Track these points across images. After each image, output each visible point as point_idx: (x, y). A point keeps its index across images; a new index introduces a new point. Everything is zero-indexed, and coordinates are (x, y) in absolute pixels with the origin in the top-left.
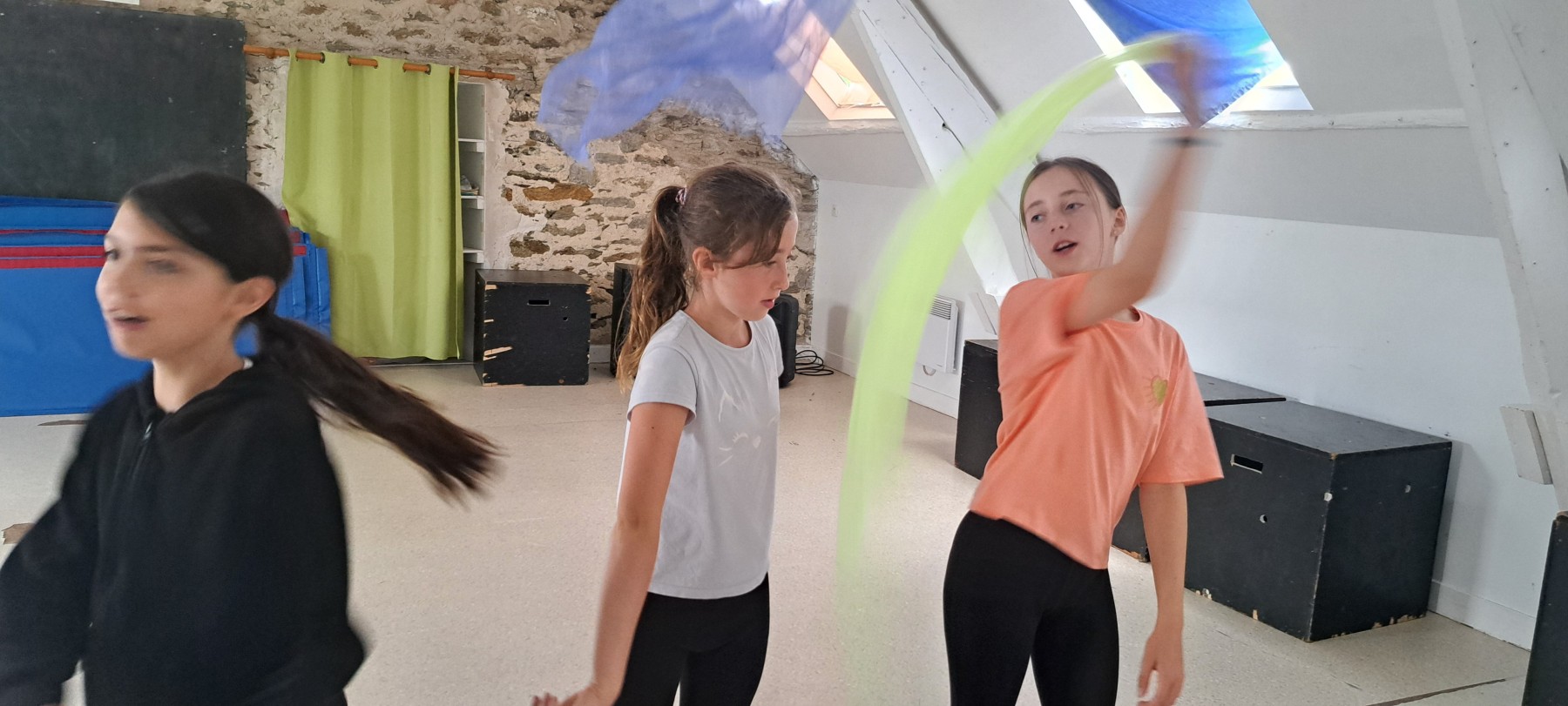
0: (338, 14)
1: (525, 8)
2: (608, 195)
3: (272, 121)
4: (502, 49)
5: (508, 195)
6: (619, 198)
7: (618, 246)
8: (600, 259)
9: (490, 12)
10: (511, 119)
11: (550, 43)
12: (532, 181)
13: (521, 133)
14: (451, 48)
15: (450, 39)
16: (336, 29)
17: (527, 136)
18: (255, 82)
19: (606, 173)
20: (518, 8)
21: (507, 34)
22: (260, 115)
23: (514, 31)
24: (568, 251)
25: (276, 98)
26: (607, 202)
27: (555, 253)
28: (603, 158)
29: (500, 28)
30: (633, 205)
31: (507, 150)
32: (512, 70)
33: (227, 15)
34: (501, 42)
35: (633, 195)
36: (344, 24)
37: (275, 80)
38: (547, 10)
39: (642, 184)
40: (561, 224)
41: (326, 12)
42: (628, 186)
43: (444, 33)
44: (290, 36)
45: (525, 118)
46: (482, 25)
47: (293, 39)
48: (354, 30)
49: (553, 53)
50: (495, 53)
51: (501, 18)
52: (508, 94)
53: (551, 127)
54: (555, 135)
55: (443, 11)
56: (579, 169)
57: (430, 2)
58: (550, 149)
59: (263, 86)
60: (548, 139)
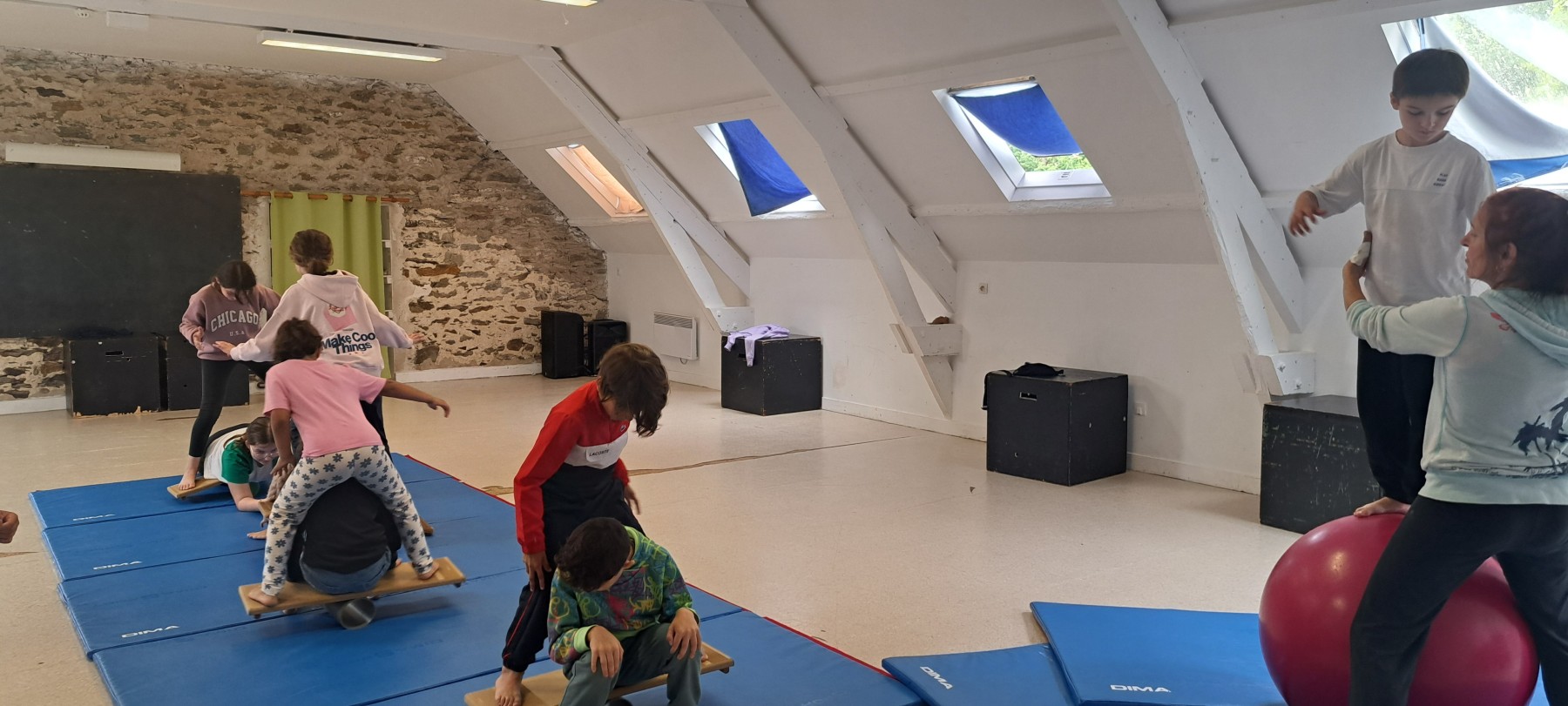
0: (296, 168)
1: (412, 157)
2: (470, 270)
3: (257, 236)
4: (399, 183)
5: (406, 273)
6: (477, 272)
7: (479, 302)
8: (467, 311)
9: (390, 161)
10: (406, 226)
11: (429, 177)
12: (421, 264)
13: (413, 234)
14: (366, 184)
15: (365, 180)
16: (295, 177)
17: (417, 236)
18: (246, 212)
19: (468, 257)
20: (407, 158)
21: (401, 173)
22: (250, 232)
23: (405, 172)
24: (447, 307)
25: (259, 222)
26: (469, 275)
27: (438, 309)
28: (466, 247)
29: (397, 170)
30: (486, 276)
31: (406, 246)
32: (406, 195)
33: (227, 172)
34: (398, 178)
35: (486, 269)
36: (300, 174)
37: (258, 211)
38: (426, 157)
39: (492, 262)
40: (441, 290)
41: (289, 167)
42: (482, 263)
43: (362, 176)
44: (267, 183)
45: (415, 224)
46: (385, 169)
47: (269, 185)
48: (306, 177)
49: (432, 183)
50: (394, 185)
51: (397, 164)
52: (404, 210)
53: (431, 229)
54: (435, 234)
55: (361, 162)
56: (451, 255)
57: (352, 157)
58: (431, 243)
59: (251, 215)
60: (430, 237)
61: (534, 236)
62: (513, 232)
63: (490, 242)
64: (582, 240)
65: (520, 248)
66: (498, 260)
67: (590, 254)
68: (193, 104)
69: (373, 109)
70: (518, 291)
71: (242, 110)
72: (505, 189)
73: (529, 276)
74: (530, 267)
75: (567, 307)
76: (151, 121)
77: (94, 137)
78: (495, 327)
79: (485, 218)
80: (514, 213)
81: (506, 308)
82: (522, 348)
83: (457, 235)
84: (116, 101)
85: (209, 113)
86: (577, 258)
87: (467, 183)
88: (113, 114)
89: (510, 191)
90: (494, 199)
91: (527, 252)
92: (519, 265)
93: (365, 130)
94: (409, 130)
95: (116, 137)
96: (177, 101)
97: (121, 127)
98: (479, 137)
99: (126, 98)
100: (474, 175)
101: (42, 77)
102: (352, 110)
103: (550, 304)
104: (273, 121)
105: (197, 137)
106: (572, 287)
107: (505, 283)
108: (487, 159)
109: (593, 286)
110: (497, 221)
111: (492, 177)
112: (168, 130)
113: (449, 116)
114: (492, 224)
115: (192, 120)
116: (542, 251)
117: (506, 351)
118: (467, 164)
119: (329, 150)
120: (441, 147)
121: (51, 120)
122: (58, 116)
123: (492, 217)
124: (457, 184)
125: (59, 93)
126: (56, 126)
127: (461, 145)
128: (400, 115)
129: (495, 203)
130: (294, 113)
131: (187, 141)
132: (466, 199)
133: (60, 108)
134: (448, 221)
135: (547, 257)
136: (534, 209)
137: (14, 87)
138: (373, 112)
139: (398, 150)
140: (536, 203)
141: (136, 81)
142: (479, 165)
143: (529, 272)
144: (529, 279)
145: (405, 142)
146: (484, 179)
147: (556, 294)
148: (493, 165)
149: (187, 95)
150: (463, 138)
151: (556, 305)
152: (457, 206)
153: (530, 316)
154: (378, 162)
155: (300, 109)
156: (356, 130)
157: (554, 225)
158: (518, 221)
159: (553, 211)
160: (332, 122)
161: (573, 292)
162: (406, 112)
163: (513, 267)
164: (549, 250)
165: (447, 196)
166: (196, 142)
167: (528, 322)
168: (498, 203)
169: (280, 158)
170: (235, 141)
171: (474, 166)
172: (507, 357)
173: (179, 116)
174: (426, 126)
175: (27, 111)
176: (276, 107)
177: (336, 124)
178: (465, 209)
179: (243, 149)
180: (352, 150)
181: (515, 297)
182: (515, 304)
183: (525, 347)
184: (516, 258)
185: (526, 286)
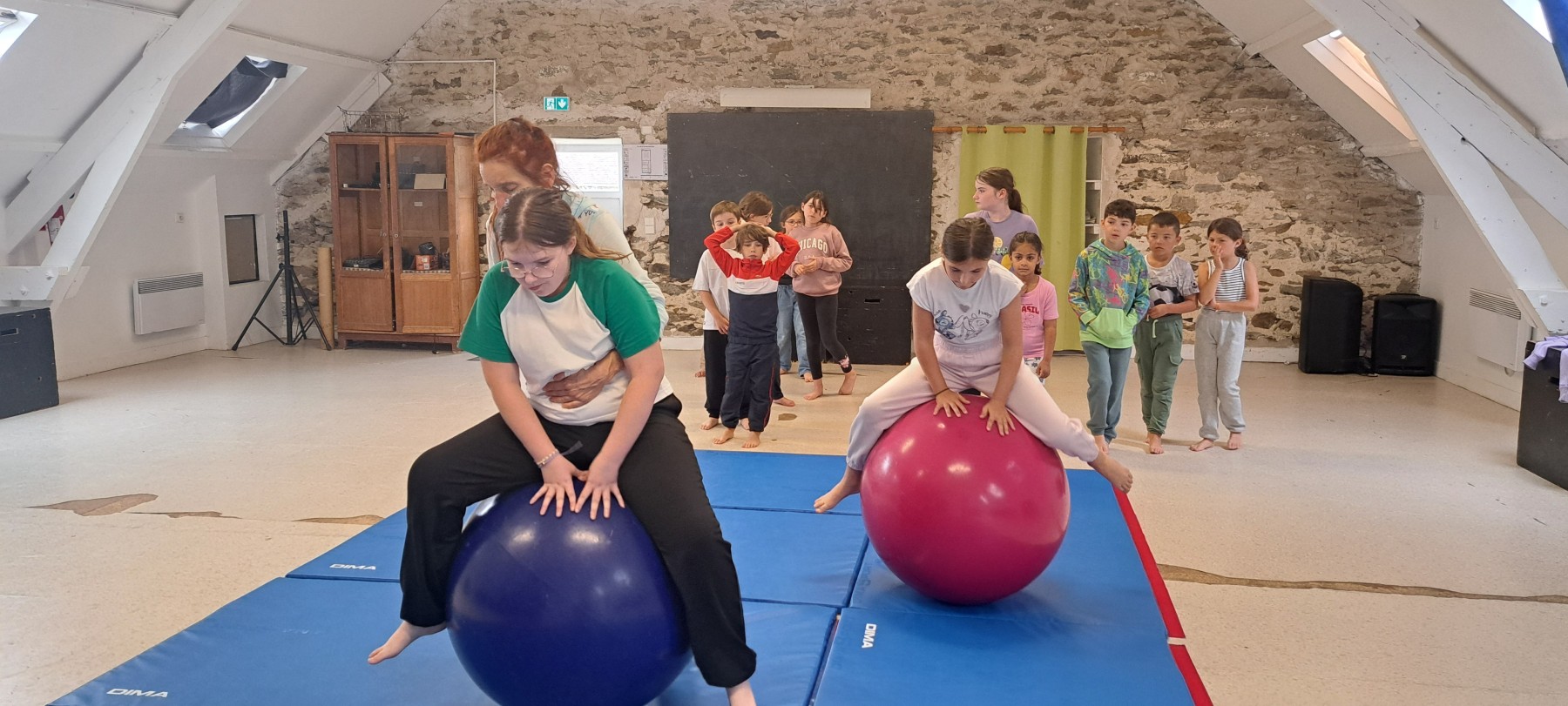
0: (996, 97)
1: (1137, 74)
3: (949, 178)
4: (1117, 108)
9: (1109, 81)
10: (1123, 162)
11: (1158, 98)
13: (1131, 172)
14: (1077, 112)
15: (1076, 106)
16: (994, 108)
17: (1136, 175)
18: (939, 151)
19: (1204, 201)
20: (1131, 75)
21: (1121, 96)
22: (941, 174)
23: (1127, 94)
25: (952, 162)
28: (1202, 188)
29: (1116, 92)
31: (1121, 187)
32: (1125, 123)
33: (923, 107)
34: (1117, 102)
36: (1000, 104)
37: (952, 149)
38: (1156, 73)
39: (1238, 208)
41: (988, 97)
43: (1072, 100)
44: (963, 117)
45: (1135, 160)
46: (1100, 93)
47: (964, 119)
48: (1007, 107)
49: (1160, 106)
50: (1109, 112)
52: (1121, 142)
53: (1156, 165)
54: (1160, 172)
55: (1072, 84)
56: (1180, 198)
57: (1062, 79)
58: (1155, 183)
59: (945, 154)
60: (1154, 176)
61: (1305, 172)
62: (1273, 167)
63: (1237, 180)
64: (1383, 177)
65: (1282, 189)
66: (1247, 206)
67: (1396, 196)
68: (894, 33)
69: (1092, 18)
70: (1273, 248)
71: (941, 34)
72: (1265, 108)
73: (1292, 227)
74: (1295, 214)
75: (1350, 273)
76: (853, 55)
77: (801, 77)
79: (1234, 148)
80: (1280, 141)
82: (1274, 326)
83: (1190, 171)
84: (823, 37)
85: (909, 41)
86: (1374, 202)
87: (1211, 103)
88: (819, 51)
89: (1274, 110)
90: (1248, 122)
91: (1292, 194)
92: (1278, 212)
93: (1079, 45)
94: (1136, 39)
95: (821, 75)
96: (878, 30)
97: (826, 65)
98: (1232, 39)
99: (832, 34)
100: (1222, 91)
101: (760, 20)
102: (1065, 22)
103: (1323, 268)
104: (974, 44)
105: (894, 70)
106: (1359, 244)
108: (1243, 68)
109: (1397, 243)
110: (1251, 152)
111: (1247, 93)
112: (868, 64)
113: (1192, 15)
114: (1242, 157)
115: (891, 51)
116: (1316, 193)
118: (1211, 78)
119: (1035, 72)
120: (1176, 57)
121: (766, 62)
122: (772, 59)
123: (1243, 147)
124: (1195, 106)
125: (774, 34)
126: (770, 69)
127: (1206, 52)
128: (1126, 21)
129: (1249, 128)
130: (997, 32)
131: (885, 74)
132: (1207, 124)
133: (774, 50)
134: (1179, 155)
135: (1323, 201)
136: (1309, 135)
137: (738, 32)
138: (1092, 21)
139: (1120, 65)
140: (1314, 126)
141: (840, 14)
142: (1229, 77)
143: (1293, 221)
144: (1292, 232)
145: (1130, 55)
146: (1236, 99)
147: (1334, 253)
148: (1249, 76)
149: (888, 23)
150: (1209, 42)
151: (1332, 269)
152: (1193, 135)
153: (1290, 282)
154: (1093, 84)
155: (1006, 27)
156: (1068, 45)
157: (1339, 155)
158: (1281, 151)
159: (1339, 136)
160: (1041, 39)
161: (1362, 251)
162: (1134, 16)
163: (1270, 214)
165: (1180, 122)
166: (894, 74)
167: (1286, 291)
168: (1255, 127)
169: (981, 87)
170: (933, 71)
171: (1222, 80)
173: (879, 48)
174: (1159, 32)
175: (747, 56)
176: (978, 28)
177: (1045, 40)
178: (1205, 137)
179: (941, 79)
180: (1062, 72)
181: (1268, 256)
182: (1268, 265)
183: (1278, 324)
184: (1274, 203)
185: (1286, 241)
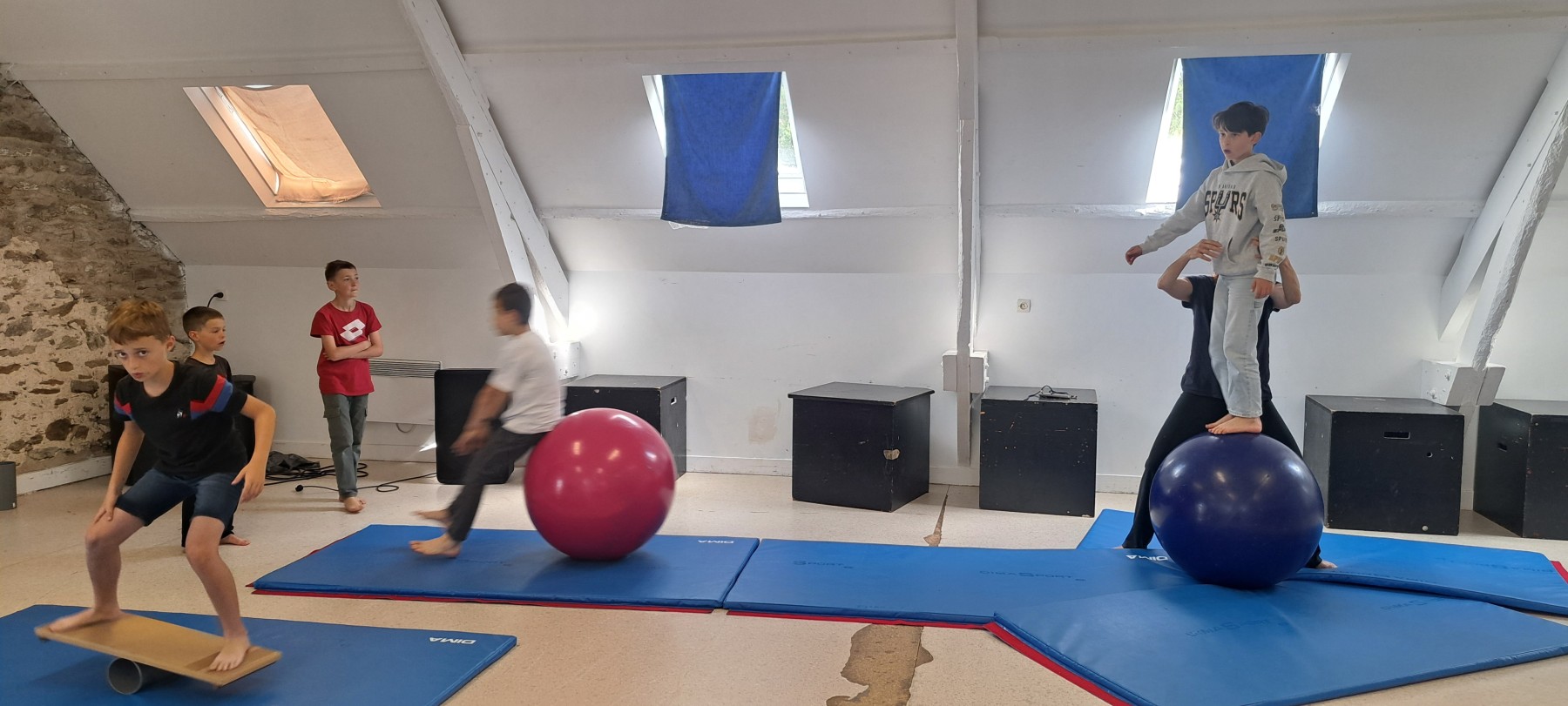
30: (8, 310)
39: (15, 284)
42: (1, 288)
62: (49, 230)
64: (150, 245)
65: (60, 259)
66: (26, 281)
70: (59, 334)
72: (30, 152)
73: (75, 307)
74: (77, 291)
78: (24, 404)
80: (45, 197)
81: (42, 367)
82: (70, 435)
86: (145, 274)
89: (39, 155)
90: (12, 169)
91: (72, 265)
92: (58, 288)
107: (39, 322)
110: (20, 209)
111: (8, 130)
114: (12, 216)
116: (93, 263)
117: (46, 443)
123: (12, 203)
129: (14, 177)
135: (101, 275)
140: (81, 180)
143: (76, 300)
144: (75, 313)
148: (9, 107)
153: (81, 377)
157: (110, 219)
158: (53, 210)
159: (109, 195)
163: (50, 291)
164: (103, 261)
168: (21, 176)
172: (47, 455)
181: (55, 347)
182: (56, 357)
183: (74, 432)
184: (54, 277)
185: (72, 325)
